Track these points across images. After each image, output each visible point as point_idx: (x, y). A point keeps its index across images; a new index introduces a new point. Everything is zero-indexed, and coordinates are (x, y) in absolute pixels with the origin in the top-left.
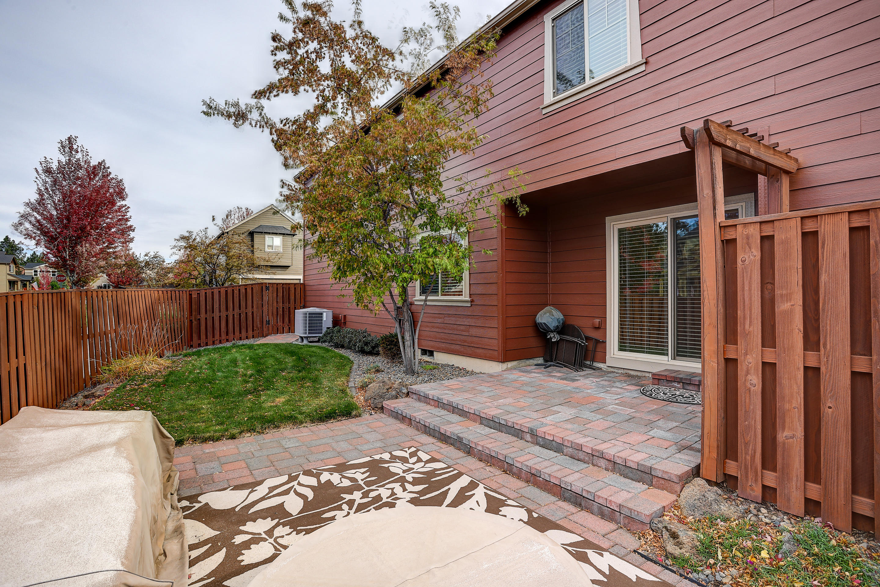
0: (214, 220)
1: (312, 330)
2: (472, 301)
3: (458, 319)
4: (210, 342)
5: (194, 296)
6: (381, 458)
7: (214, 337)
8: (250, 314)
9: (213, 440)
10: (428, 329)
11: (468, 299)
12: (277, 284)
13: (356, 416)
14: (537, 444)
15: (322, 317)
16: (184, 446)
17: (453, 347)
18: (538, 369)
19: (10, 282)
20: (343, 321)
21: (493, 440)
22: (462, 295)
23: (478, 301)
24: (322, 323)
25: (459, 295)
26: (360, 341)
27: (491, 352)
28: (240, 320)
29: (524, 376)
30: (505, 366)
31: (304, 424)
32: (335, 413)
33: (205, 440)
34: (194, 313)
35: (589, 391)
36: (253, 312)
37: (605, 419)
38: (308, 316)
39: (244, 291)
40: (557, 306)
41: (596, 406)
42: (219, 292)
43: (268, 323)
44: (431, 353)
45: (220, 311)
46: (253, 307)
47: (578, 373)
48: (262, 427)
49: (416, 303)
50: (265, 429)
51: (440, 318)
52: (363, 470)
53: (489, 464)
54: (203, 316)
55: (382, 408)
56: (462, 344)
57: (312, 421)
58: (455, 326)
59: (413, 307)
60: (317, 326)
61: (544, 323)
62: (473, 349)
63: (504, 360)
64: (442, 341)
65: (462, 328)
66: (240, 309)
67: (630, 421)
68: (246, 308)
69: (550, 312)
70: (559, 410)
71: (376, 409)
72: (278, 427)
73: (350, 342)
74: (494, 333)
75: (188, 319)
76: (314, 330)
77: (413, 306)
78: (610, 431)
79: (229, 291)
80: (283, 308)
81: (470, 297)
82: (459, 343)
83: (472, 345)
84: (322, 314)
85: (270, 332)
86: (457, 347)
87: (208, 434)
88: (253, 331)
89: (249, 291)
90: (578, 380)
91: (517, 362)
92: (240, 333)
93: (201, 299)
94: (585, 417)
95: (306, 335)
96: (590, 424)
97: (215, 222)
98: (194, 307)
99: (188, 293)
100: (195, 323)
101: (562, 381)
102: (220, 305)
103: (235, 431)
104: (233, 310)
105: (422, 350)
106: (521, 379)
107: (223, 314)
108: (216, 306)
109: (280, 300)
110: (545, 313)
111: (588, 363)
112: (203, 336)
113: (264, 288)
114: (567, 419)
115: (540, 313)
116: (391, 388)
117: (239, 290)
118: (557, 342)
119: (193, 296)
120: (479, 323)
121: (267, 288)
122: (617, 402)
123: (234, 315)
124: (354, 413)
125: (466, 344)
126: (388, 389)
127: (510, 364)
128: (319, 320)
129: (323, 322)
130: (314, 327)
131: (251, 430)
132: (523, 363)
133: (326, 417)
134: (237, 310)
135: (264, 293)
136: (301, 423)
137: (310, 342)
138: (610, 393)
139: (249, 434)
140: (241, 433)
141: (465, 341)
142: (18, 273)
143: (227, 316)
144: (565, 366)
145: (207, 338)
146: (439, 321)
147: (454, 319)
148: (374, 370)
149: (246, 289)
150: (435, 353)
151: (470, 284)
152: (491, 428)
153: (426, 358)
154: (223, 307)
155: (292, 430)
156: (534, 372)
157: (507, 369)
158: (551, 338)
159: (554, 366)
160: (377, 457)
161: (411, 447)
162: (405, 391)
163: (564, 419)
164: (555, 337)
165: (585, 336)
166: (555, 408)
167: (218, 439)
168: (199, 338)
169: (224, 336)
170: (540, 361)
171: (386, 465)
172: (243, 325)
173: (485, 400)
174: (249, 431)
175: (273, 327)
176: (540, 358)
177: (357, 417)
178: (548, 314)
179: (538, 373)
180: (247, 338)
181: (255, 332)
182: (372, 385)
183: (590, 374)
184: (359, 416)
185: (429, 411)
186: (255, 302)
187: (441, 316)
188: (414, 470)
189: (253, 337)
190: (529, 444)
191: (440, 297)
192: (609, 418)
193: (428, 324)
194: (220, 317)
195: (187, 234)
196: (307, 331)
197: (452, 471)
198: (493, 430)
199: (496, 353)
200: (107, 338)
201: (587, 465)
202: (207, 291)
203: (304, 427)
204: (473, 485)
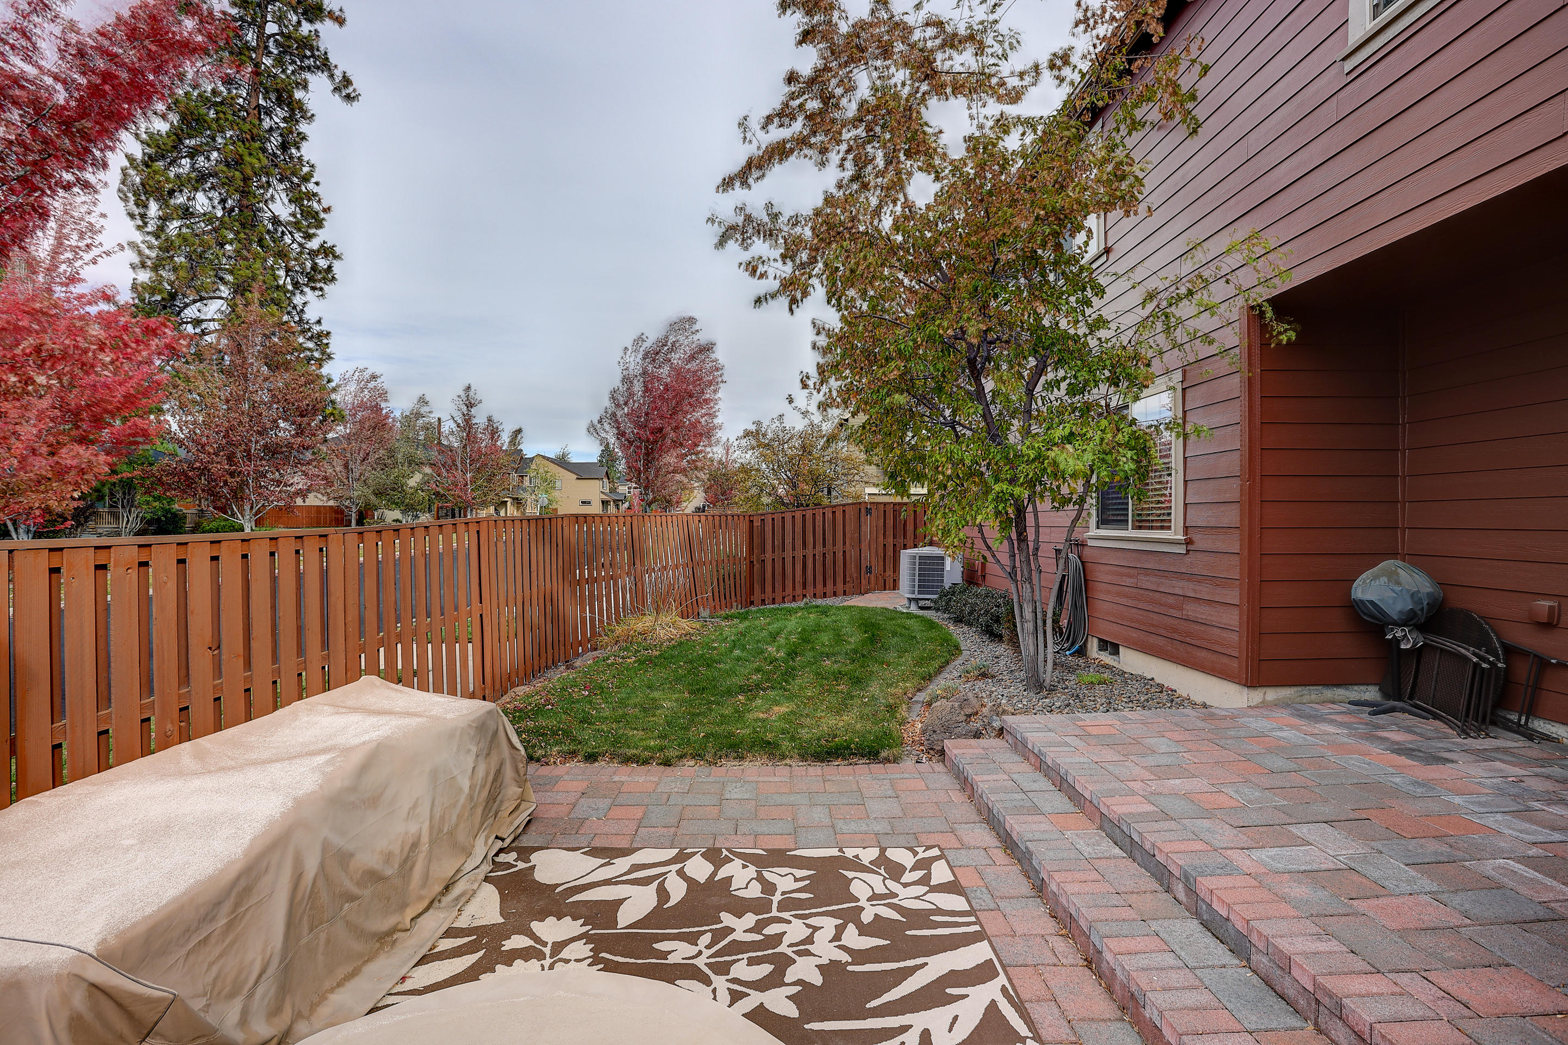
0: (791, 401)
1: (924, 587)
2: (1189, 542)
3: (1163, 580)
4: (779, 598)
5: (757, 524)
6: (857, 856)
7: (784, 590)
8: (840, 555)
9: (637, 762)
10: (1109, 598)
11: (1181, 537)
12: (885, 504)
13: (887, 760)
14: (1197, 914)
15: (943, 564)
16: (596, 764)
17: (1153, 639)
18: (1350, 713)
19: (603, 502)
20: (979, 573)
21: (1095, 875)
22: (1169, 528)
23: (1201, 542)
24: (942, 576)
25: (1162, 528)
26: (987, 612)
27: (1225, 660)
28: (824, 565)
29: (1292, 727)
30: (1257, 696)
31: (788, 761)
32: (848, 747)
33: (627, 760)
34: (756, 551)
35: (1457, 800)
36: (844, 552)
37: (1444, 897)
38: (917, 561)
39: (830, 515)
40: (1415, 559)
41: (1445, 849)
42: (793, 517)
43: (869, 570)
44: (1115, 649)
45: (794, 549)
46: (844, 543)
47: (1470, 741)
48: (715, 754)
49: (1090, 543)
50: (720, 757)
51: (1130, 576)
52: (800, 873)
53: (1064, 932)
54: (768, 555)
55: (942, 753)
56: (1169, 635)
57: (803, 758)
58: (1157, 595)
59: (1087, 552)
60: (933, 581)
61: (1372, 602)
62: (1189, 648)
63: (1253, 681)
64: (1133, 625)
65: (1171, 600)
66: (824, 546)
67: (1535, 927)
68: (834, 545)
69: (1392, 576)
70: (1311, 838)
71: (931, 752)
72: (742, 758)
73: (971, 613)
74: (1232, 618)
75: (748, 561)
76: (928, 587)
77: (1086, 549)
78: (1426, 941)
79: (807, 516)
80: (894, 545)
81: (1186, 533)
82: (1163, 632)
83: (1188, 640)
84: (942, 558)
85: (873, 585)
86: (1160, 641)
87: (635, 751)
88: (845, 583)
89: (839, 516)
90: (1448, 760)
91: (1295, 689)
92: (825, 585)
93: (766, 528)
94: (1376, 874)
95: (913, 596)
96: (1375, 902)
97: (793, 405)
98: (756, 540)
99: (747, 518)
100: (757, 566)
101: (1395, 756)
102: (794, 539)
103: (672, 753)
104: (814, 547)
105: (1100, 640)
106: (1279, 734)
107: (799, 554)
108: (788, 540)
109: (890, 532)
110: (1376, 577)
111: (1514, 717)
112: (769, 589)
113: (863, 510)
114: (1315, 867)
115: (1364, 576)
116: (977, 713)
117: (824, 513)
118: (1417, 652)
119: (755, 524)
120: (1205, 591)
121: (868, 511)
122: (1533, 851)
123: (814, 555)
124: (884, 754)
125: (1176, 636)
126: (969, 716)
127: (1272, 694)
128: (937, 570)
129: (945, 573)
130: (929, 581)
131: (697, 756)
132: (1312, 694)
133: (828, 753)
134: (819, 548)
135: (862, 519)
136: (783, 757)
137: (922, 608)
138: (1530, 821)
139: (692, 763)
140: (681, 757)
141: (1175, 630)
142: (613, 490)
143: (804, 556)
144: (1436, 717)
145: (774, 591)
146: (1129, 581)
147: (1153, 579)
148: (976, 673)
149: (834, 512)
150: (1121, 649)
151: (1186, 505)
152: (1115, 843)
153: (1106, 658)
154: (799, 542)
155: (764, 767)
156: (1332, 722)
157: (1264, 705)
158: (1396, 641)
159: (1403, 711)
160: (850, 853)
161: (934, 847)
162: (997, 724)
163: (1303, 868)
164: (1409, 640)
165: (1504, 645)
166: (1303, 831)
167: (646, 762)
168: (763, 591)
169: (799, 590)
170: (1371, 693)
171: (850, 874)
172: (830, 572)
173: (1137, 771)
174: (693, 757)
175: (877, 578)
176: (1370, 688)
177: (890, 762)
178: (1384, 579)
179: (1341, 725)
180: (835, 594)
181: (847, 585)
182: (938, 703)
183: (1505, 751)
184: (896, 760)
185: (1015, 777)
186: (848, 536)
187: (1132, 571)
188: (895, 901)
189: (845, 594)
190: (1178, 909)
191: (1131, 533)
192: (1457, 900)
193: (1111, 588)
194: (794, 557)
195: (753, 428)
196: (916, 589)
197: (969, 924)
198: (1117, 851)
199: (1235, 664)
200: (616, 584)
201: (1294, 1022)
202: (775, 516)
203: (786, 765)
204: (983, 973)
